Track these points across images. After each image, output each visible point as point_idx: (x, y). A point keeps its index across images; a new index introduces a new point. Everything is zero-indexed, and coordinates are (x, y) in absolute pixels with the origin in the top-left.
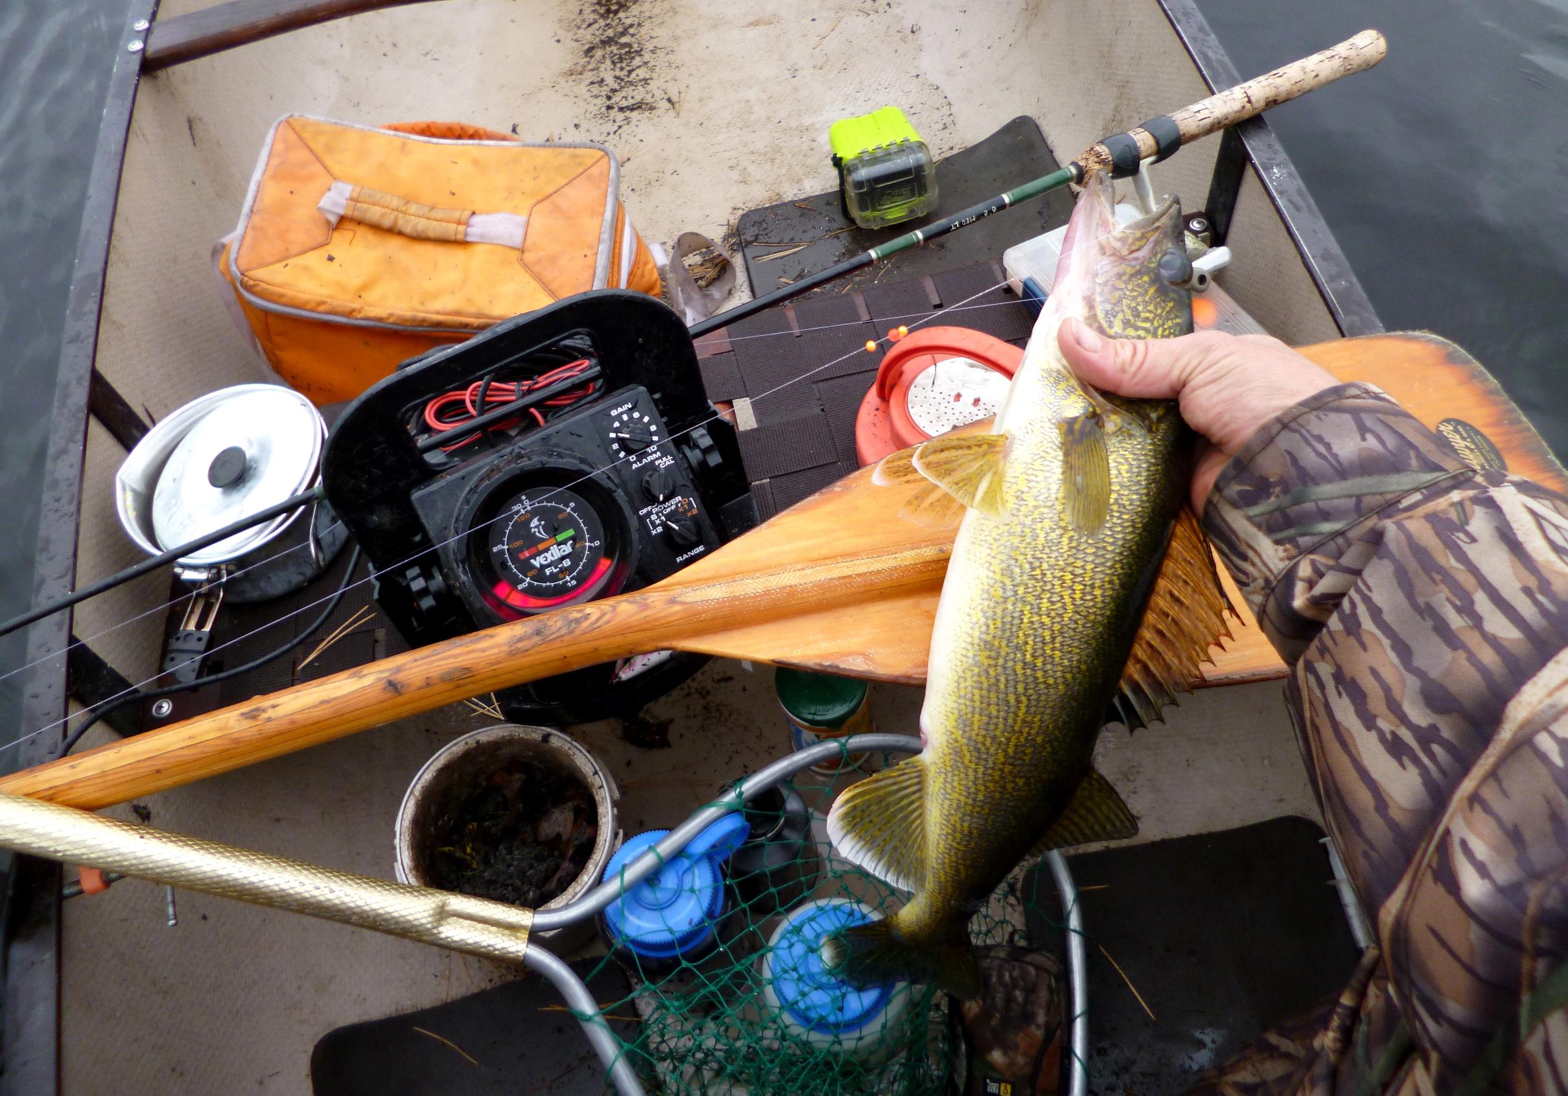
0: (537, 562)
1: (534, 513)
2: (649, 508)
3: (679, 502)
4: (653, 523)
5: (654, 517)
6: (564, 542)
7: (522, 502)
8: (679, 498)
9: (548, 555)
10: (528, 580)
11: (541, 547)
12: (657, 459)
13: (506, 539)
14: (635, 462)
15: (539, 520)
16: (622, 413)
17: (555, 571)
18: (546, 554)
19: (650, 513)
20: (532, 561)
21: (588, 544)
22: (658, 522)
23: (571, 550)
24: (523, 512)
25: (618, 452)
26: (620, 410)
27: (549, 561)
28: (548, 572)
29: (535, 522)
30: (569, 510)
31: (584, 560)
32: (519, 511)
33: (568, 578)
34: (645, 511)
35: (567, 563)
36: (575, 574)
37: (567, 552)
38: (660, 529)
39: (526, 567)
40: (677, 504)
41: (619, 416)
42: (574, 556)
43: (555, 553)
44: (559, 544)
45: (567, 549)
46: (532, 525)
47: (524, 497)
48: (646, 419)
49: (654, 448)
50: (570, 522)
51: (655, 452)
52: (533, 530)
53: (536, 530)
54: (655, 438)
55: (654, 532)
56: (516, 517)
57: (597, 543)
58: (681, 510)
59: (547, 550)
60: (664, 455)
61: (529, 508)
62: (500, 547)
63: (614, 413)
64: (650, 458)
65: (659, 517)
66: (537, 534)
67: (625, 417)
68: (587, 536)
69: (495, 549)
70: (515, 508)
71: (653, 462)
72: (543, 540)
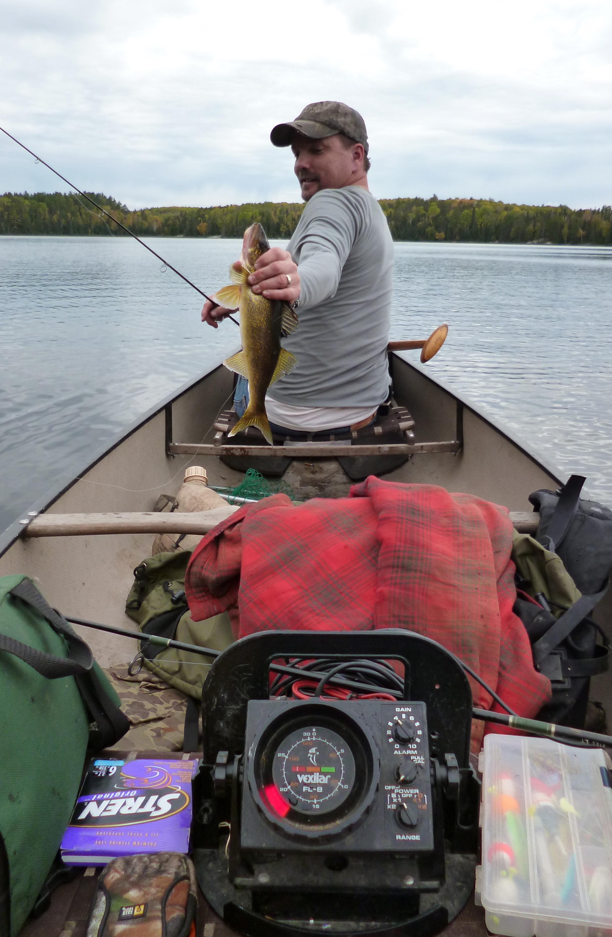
0: (302, 778)
1: (315, 744)
2: (393, 787)
3: (417, 794)
4: (391, 799)
5: (394, 795)
6: (325, 774)
7: (311, 732)
8: (417, 791)
9: (311, 777)
10: (289, 787)
11: (309, 769)
12: (413, 755)
13: (289, 752)
14: (397, 750)
15: (316, 750)
16: (403, 712)
17: (309, 791)
18: (309, 776)
19: (392, 791)
20: (298, 776)
21: (340, 784)
22: (395, 800)
23: (327, 782)
24: (309, 739)
25: (389, 737)
26: (402, 709)
27: (309, 782)
28: (305, 789)
29: (313, 750)
30: (338, 753)
31: (332, 794)
32: (306, 737)
33: (315, 801)
34: (389, 788)
35: (320, 790)
36: (321, 800)
37: (323, 782)
38: (394, 807)
39: (292, 779)
40: (413, 794)
41: (400, 714)
42: (327, 788)
43: (316, 778)
44: (321, 773)
45: (325, 780)
46: (310, 751)
47: (314, 730)
48: (417, 724)
49: (414, 746)
50: (335, 763)
51: (414, 750)
52: (309, 755)
53: (311, 756)
54: (418, 740)
55: (389, 807)
56: (303, 740)
57: (346, 787)
58: (415, 800)
59: (312, 773)
60: (419, 754)
61: (314, 739)
62: (283, 755)
63: (398, 710)
64: (409, 752)
65: (397, 797)
66: (311, 759)
67: (404, 716)
68: (342, 778)
69: (279, 755)
70: (305, 734)
71: (409, 756)
72: (313, 765)
